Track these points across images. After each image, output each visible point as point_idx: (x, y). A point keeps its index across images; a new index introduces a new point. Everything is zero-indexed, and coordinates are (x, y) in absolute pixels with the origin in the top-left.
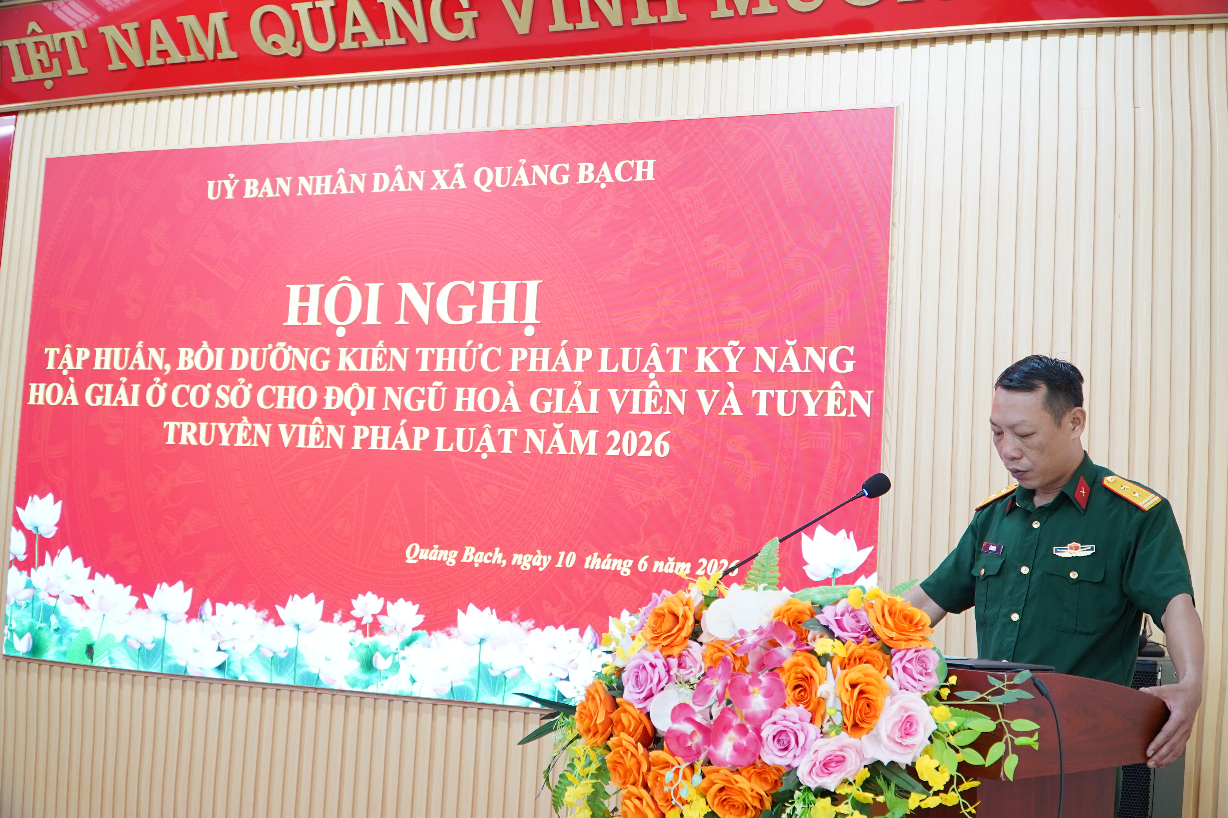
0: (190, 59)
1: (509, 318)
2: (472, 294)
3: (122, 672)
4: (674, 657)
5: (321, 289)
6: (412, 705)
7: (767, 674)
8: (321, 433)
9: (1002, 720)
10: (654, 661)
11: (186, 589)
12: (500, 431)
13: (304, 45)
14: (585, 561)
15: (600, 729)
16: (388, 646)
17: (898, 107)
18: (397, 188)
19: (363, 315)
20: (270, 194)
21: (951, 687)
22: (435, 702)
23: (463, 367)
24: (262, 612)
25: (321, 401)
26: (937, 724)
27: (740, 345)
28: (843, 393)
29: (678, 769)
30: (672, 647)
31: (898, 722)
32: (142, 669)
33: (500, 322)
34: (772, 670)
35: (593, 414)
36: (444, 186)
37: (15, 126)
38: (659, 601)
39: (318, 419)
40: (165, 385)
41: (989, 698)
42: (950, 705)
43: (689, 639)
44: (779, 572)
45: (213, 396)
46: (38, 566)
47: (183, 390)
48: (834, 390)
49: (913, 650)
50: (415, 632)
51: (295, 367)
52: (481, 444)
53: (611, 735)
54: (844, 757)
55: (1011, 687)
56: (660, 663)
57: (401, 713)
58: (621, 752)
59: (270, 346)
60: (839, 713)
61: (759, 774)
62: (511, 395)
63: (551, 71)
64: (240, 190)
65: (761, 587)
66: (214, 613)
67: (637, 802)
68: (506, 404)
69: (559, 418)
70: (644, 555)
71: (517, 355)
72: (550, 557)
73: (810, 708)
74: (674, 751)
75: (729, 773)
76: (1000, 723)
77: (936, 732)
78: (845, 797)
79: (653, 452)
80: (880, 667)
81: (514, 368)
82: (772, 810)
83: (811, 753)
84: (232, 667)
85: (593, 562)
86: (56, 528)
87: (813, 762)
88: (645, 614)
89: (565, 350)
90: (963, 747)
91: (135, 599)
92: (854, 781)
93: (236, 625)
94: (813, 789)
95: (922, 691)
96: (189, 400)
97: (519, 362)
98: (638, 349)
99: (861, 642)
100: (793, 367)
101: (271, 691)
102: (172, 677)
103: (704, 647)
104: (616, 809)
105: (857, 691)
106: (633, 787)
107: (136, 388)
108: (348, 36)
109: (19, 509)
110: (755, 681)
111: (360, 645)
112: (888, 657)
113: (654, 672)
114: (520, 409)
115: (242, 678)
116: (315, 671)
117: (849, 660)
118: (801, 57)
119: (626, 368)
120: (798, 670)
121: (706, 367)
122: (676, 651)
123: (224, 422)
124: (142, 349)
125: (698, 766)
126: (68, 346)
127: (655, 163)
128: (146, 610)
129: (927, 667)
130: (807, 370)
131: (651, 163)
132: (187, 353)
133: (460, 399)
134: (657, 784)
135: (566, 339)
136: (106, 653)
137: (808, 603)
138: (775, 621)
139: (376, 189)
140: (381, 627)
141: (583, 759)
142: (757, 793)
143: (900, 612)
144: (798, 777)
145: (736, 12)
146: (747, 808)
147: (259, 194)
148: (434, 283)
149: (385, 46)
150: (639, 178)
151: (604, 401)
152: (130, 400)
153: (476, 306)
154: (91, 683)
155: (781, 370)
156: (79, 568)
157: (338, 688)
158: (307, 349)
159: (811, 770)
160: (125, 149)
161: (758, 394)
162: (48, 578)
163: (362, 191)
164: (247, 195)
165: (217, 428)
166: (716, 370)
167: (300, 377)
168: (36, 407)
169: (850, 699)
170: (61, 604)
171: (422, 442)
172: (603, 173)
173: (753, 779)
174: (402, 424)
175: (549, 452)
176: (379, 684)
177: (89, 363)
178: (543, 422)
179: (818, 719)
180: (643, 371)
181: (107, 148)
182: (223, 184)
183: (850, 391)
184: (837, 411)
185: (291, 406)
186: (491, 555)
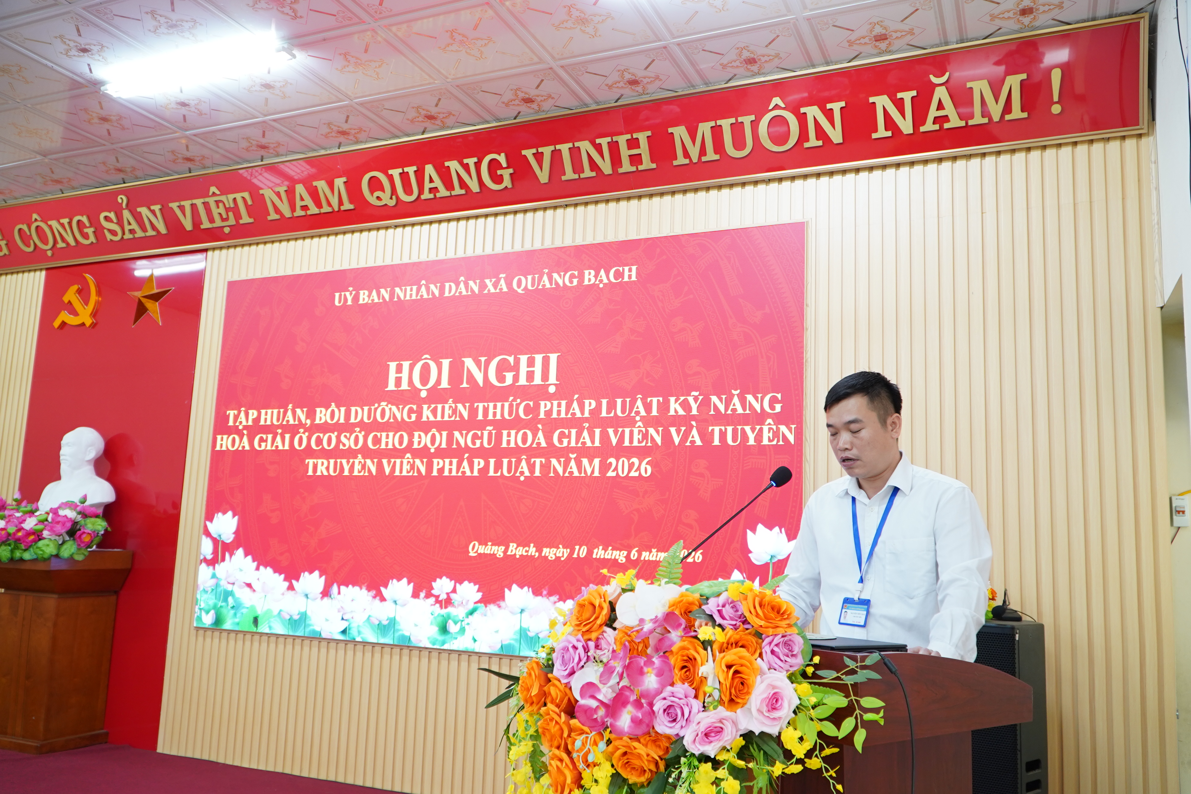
0: (322, 211)
1: (538, 380)
2: (512, 365)
3: (278, 636)
4: (592, 641)
5: (410, 364)
7: (660, 657)
8: (411, 465)
9: (853, 698)
10: (577, 644)
11: (321, 576)
12: (533, 460)
13: (398, 198)
14: (593, 552)
15: (535, 699)
16: (457, 616)
17: (807, 222)
18: (461, 293)
19: (438, 381)
20: (376, 300)
21: (816, 666)
22: (490, 655)
23: (506, 416)
24: (371, 592)
25: (411, 442)
26: (800, 699)
27: (699, 395)
28: (774, 427)
29: (589, 736)
30: (591, 632)
31: (766, 698)
32: (291, 634)
33: (531, 384)
34: (664, 653)
35: (597, 447)
36: (493, 290)
37: (206, 260)
38: (585, 594)
39: (408, 455)
40: (307, 434)
41: (843, 677)
42: (811, 683)
43: (605, 626)
44: (682, 568)
45: (339, 441)
46: (221, 562)
47: (318, 437)
48: (768, 425)
49: (780, 636)
50: (476, 605)
51: (393, 419)
52: (520, 470)
53: (544, 705)
54: (722, 728)
55: (863, 667)
56: (580, 645)
57: (467, 663)
58: (549, 720)
59: (376, 405)
60: (717, 690)
61: (654, 741)
62: (540, 434)
63: (565, 208)
64: (356, 298)
65: (664, 581)
66: (339, 593)
67: (559, 763)
68: (536, 441)
69: (573, 450)
70: (635, 548)
71: (544, 406)
72: (568, 550)
73: (694, 686)
74: (584, 721)
75: (629, 741)
76: (852, 700)
77: (799, 706)
78: (723, 763)
79: (640, 473)
80: (753, 650)
81: (542, 416)
82: (666, 771)
83: (694, 724)
84: (351, 632)
85: (599, 553)
86: (233, 536)
87: (696, 732)
89: (577, 402)
90: (821, 720)
91: (287, 584)
92: (731, 749)
93: (354, 601)
94: (697, 755)
95: (787, 671)
96: (322, 445)
97: (545, 411)
98: (628, 400)
99: (738, 629)
100: (738, 409)
101: (378, 649)
102: (311, 639)
103: (617, 632)
105: (731, 671)
106: (558, 750)
107: (287, 436)
108: (426, 190)
109: (208, 523)
110: (649, 662)
111: (438, 615)
112: (760, 641)
113: (575, 652)
114: (547, 444)
115: (358, 639)
116: (407, 634)
117: (727, 645)
118: (737, 190)
119: (619, 413)
120: (684, 654)
121: (676, 411)
122: (594, 636)
123: (345, 459)
124: (291, 409)
125: (606, 735)
126: (243, 409)
127: (637, 269)
128: (294, 592)
129: (793, 650)
130: (748, 412)
131: (634, 268)
132: (321, 411)
133: (505, 438)
135: (577, 394)
136: (267, 622)
137: (697, 596)
138: (670, 610)
139: (447, 294)
140: (452, 601)
141: (523, 724)
142: (653, 758)
143: (768, 604)
144: (684, 745)
145: (691, 160)
146: (645, 771)
147: (369, 300)
148: (486, 358)
149: (451, 196)
150: (626, 279)
151: (605, 437)
152: (284, 446)
153: (515, 373)
154: (256, 644)
155: (729, 412)
156: (249, 563)
157: (423, 646)
158: (401, 407)
159: (695, 739)
160: (281, 273)
161: (713, 430)
162: (227, 571)
163: (437, 296)
164: (361, 302)
165: (341, 463)
166: (683, 413)
167: (396, 426)
168: (221, 452)
169: (726, 678)
170: (236, 589)
171: (479, 469)
172: (601, 277)
173: (649, 746)
174: (465, 457)
175: (567, 475)
176: (451, 643)
177: (257, 420)
178: (563, 453)
179: (701, 696)
180: (631, 415)
181: (269, 274)
182: (345, 295)
183: (779, 426)
184: (770, 440)
185: (390, 446)
186: (528, 549)
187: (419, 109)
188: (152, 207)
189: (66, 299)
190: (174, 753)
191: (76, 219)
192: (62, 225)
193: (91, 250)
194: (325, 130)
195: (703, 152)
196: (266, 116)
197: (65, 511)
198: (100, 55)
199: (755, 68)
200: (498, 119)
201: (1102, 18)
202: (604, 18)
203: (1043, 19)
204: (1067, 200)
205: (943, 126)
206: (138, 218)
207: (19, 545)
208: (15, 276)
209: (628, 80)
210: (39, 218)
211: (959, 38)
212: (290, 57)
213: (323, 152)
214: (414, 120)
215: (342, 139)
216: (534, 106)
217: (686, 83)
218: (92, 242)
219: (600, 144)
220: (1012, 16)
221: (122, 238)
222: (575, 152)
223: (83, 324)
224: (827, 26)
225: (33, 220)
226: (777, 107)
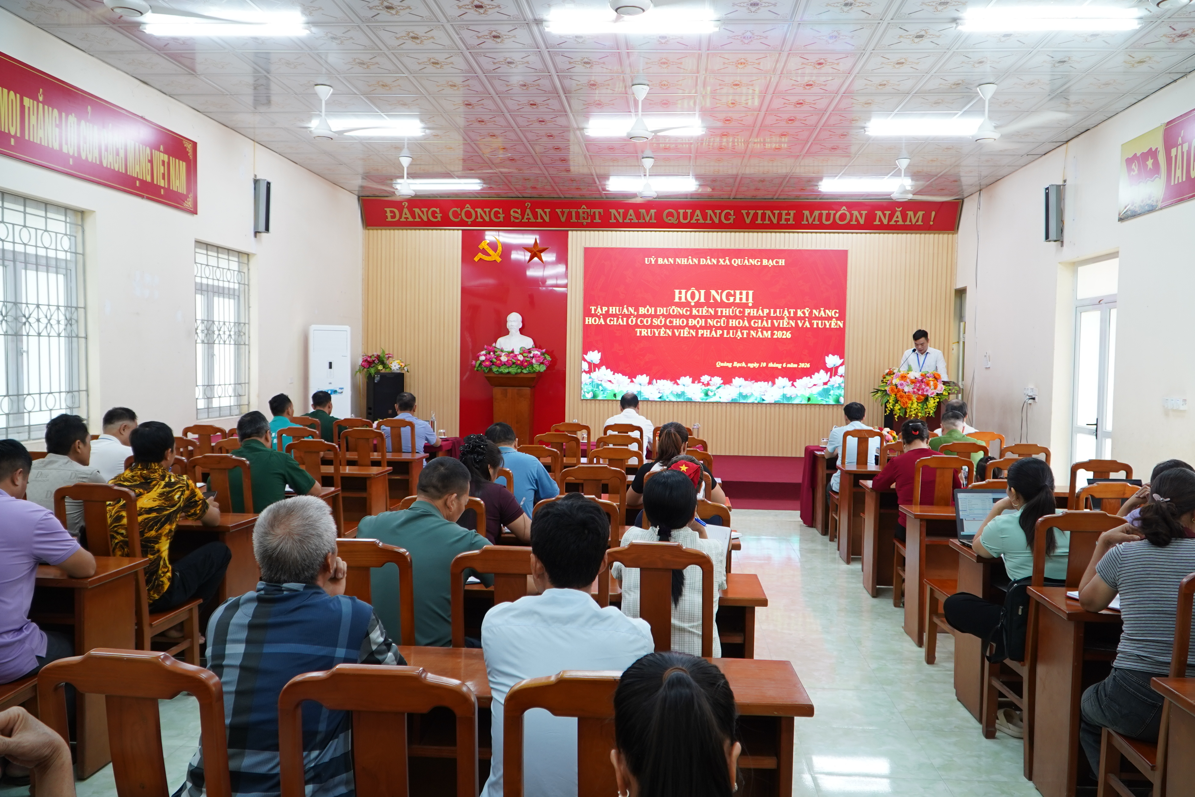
0: (641, 221)
1: (744, 301)
2: (733, 294)
5: (685, 291)
6: (720, 404)
8: (688, 332)
11: (647, 376)
12: (743, 331)
13: (679, 221)
14: (768, 365)
16: (712, 389)
17: (849, 250)
18: (708, 263)
19: (700, 299)
20: (667, 263)
22: (726, 403)
23: (731, 314)
24: (672, 382)
25: (688, 323)
27: (809, 309)
28: (836, 322)
33: (741, 302)
35: (769, 327)
36: (723, 264)
39: (687, 328)
40: (635, 318)
45: (652, 321)
46: (593, 372)
47: (641, 320)
48: (833, 321)
50: (720, 385)
51: (679, 313)
52: (737, 335)
57: (716, 406)
59: (670, 307)
62: (746, 322)
63: (753, 232)
64: (656, 261)
66: (657, 383)
68: (744, 324)
69: (760, 328)
70: (785, 363)
71: (747, 311)
72: (758, 364)
79: (786, 337)
81: (746, 314)
84: (664, 397)
85: (771, 365)
86: (599, 361)
89: (761, 310)
91: (630, 380)
93: (664, 386)
96: (643, 323)
97: (748, 313)
98: (782, 310)
100: (823, 315)
101: (676, 403)
107: (625, 319)
108: (694, 219)
109: (585, 356)
111: (704, 389)
114: (749, 325)
115: (667, 400)
116: (690, 397)
119: (778, 315)
121: (800, 315)
123: (656, 329)
124: (626, 307)
126: (599, 307)
127: (785, 260)
128: (633, 383)
130: (826, 316)
131: (783, 260)
132: (642, 309)
133: (731, 323)
135: (761, 307)
139: (701, 263)
140: (710, 384)
145: (808, 223)
147: (663, 263)
148: (721, 291)
149: (705, 223)
150: (780, 264)
151: (772, 323)
152: (623, 323)
153: (734, 297)
155: (820, 316)
156: (609, 372)
157: (697, 401)
158: (682, 309)
160: (614, 246)
161: (814, 322)
162: (598, 376)
163: (697, 264)
164: (659, 263)
165: (654, 331)
166: (803, 316)
167: (680, 316)
168: (588, 325)
170: (603, 383)
171: (720, 334)
172: (770, 262)
174: (713, 330)
175: (757, 337)
176: (710, 399)
177: (608, 311)
178: (756, 329)
180: (783, 316)
181: (607, 246)
182: (651, 259)
184: (834, 326)
185: (678, 324)
186: (742, 364)
188: (545, 210)
189: (481, 247)
191: (494, 210)
195: (814, 221)
205: (897, 223)
206: (535, 214)
208: (441, 231)
210: (469, 207)
218: (501, 221)
219: (775, 213)
221: (521, 221)
222: (764, 215)
223: (494, 261)
225: (465, 207)
226: (844, 210)
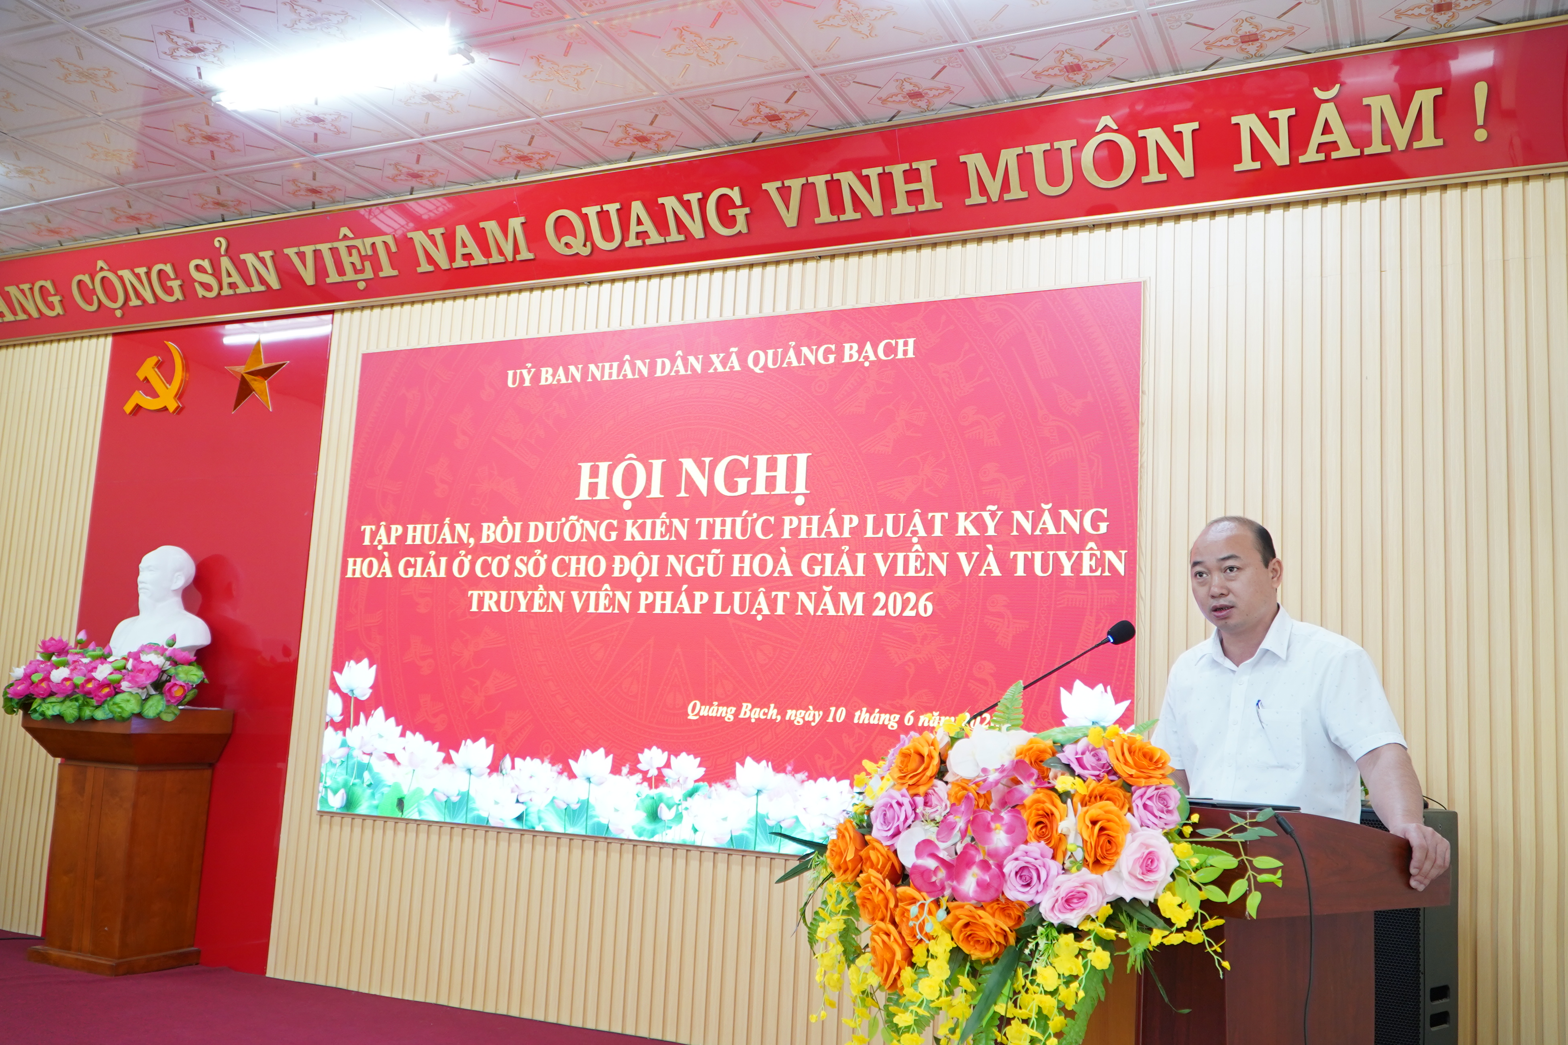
0: (492, 261)
1: (781, 488)
2: (747, 468)
3: (430, 823)
4: (920, 796)
5: (609, 466)
6: (695, 854)
7: (1009, 812)
8: (610, 599)
9: (1244, 857)
10: (901, 799)
11: (488, 745)
12: (774, 594)
13: (593, 245)
14: (854, 716)
15: (850, 865)
16: (672, 798)
17: (1145, 282)
18: (677, 372)
19: (647, 489)
20: (564, 381)
21: (1194, 825)
22: (716, 850)
23: (739, 536)
24: (557, 766)
25: (610, 569)
26: (1179, 861)
27: (998, 510)
28: (1098, 553)
29: (923, 905)
30: (919, 786)
31: (1139, 858)
32: (448, 820)
33: (772, 493)
34: (1014, 807)
35: (860, 577)
36: (720, 369)
37: (332, 323)
38: (907, 742)
39: (607, 586)
40: (470, 557)
41: (1231, 835)
42: (1191, 842)
43: (936, 778)
44: (1022, 714)
45: (513, 566)
46: (353, 726)
47: (485, 561)
48: (1089, 550)
49: (1154, 788)
50: (697, 784)
51: (586, 538)
52: (756, 606)
53: (861, 872)
54: (1086, 893)
55: (1253, 824)
56: (906, 801)
57: (684, 861)
58: (870, 888)
59: (564, 520)
60: (1080, 849)
61: (1003, 910)
62: (784, 560)
63: (818, 260)
64: (536, 378)
65: (1004, 727)
66: (513, 767)
67: (885, 938)
68: (779, 568)
69: (828, 581)
70: (910, 710)
71: (789, 523)
72: (821, 713)
73: (1051, 845)
74: (918, 886)
75: (973, 909)
76: (1243, 860)
77: (1178, 869)
78: (1088, 933)
79: (918, 613)
80: (1121, 804)
81: (786, 535)
82: (1016, 946)
83: (1053, 889)
84: (529, 818)
85: (862, 717)
86: (371, 691)
87: (1055, 899)
88: (893, 755)
89: (834, 517)
90: (1205, 884)
91: (442, 755)
92: (1097, 918)
93: (533, 778)
94: (1056, 925)
95: (1163, 829)
96: (491, 571)
97: (791, 529)
98: (902, 515)
99: (1101, 780)
100: (1049, 529)
101: (565, 841)
102: (475, 827)
103: (949, 786)
104: (867, 946)
105: (1097, 827)
106: (881, 922)
107: (443, 560)
108: (632, 235)
109: (336, 674)
110: (997, 817)
111: (647, 797)
112: (1129, 794)
113: (900, 810)
114: (792, 573)
115: (539, 828)
116: (604, 821)
117: (1090, 798)
118: (1051, 238)
119: (890, 533)
120: (1039, 808)
121: (966, 531)
122: (922, 790)
123: (522, 590)
124: (449, 524)
125: (944, 902)
126: (383, 523)
127: (915, 342)
128: (452, 765)
129: (1168, 805)
130: (1062, 532)
131: (911, 341)
132: (489, 527)
133: (736, 565)
134: (904, 919)
135: (834, 507)
136: (416, 805)
137: (1049, 743)
138: (1016, 759)
139: (659, 374)
140: (665, 779)
141: (835, 896)
142: (1002, 929)
143: (1140, 750)
144: (1040, 913)
145: (989, 198)
146: (992, 944)
147: (553, 381)
148: (712, 458)
149: (666, 243)
150: (900, 355)
151: (870, 564)
152: (438, 572)
153: (750, 479)
154: (401, 834)
155: (1038, 532)
156: (391, 727)
157: (626, 837)
158: (596, 522)
159: (1054, 906)
160: (434, 344)
161: (1015, 556)
162: (362, 737)
163: (646, 375)
164: (543, 382)
165: (516, 596)
166: (976, 534)
167: (591, 547)
168: (354, 580)
169: (1091, 835)
170: (374, 761)
171: (701, 605)
172: (866, 352)
173: (997, 915)
174: (683, 589)
175: (819, 613)
176: (664, 833)
177: (402, 538)
178: (814, 585)
179: (1060, 855)
180: (906, 535)
181: (418, 344)
182: (521, 373)
183: (1104, 552)
184: (1092, 570)
185: (582, 574)
186: (766, 711)
187: (628, 129)
188: (261, 254)
189: (141, 375)
190: (289, 977)
191: (156, 268)
192: (138, 276)
193: (176, 310)
194: (499, 154)
195: (1006, 186)
196: (423, 135)
197: (149, 656)
198: (215, 56)
199: (1079, 77)
200: (731, 142)
201: (1542, 17)
202: (884, 13)
203: (1463, 17)
204: (1494, 254)
205: (1330, 156)
206: (242, 268)
207: (88, 700)
208: (70, 343)
209: (908, 92)
210: (106, 267)
211: (1354, 40)
212: (467, 61)
213: (494, 183)
214: (620, 142)
215: (521, 166)
216: (781, 125)
217: (985, 96)
218: (178, 299)
219: (868, 176)
220: (1424, 13)
221: (219, 294)
222: (834, 187)
223: (165, 409)
224: (1179, 23)
225: (98, 269)
226: (1106, 129)
